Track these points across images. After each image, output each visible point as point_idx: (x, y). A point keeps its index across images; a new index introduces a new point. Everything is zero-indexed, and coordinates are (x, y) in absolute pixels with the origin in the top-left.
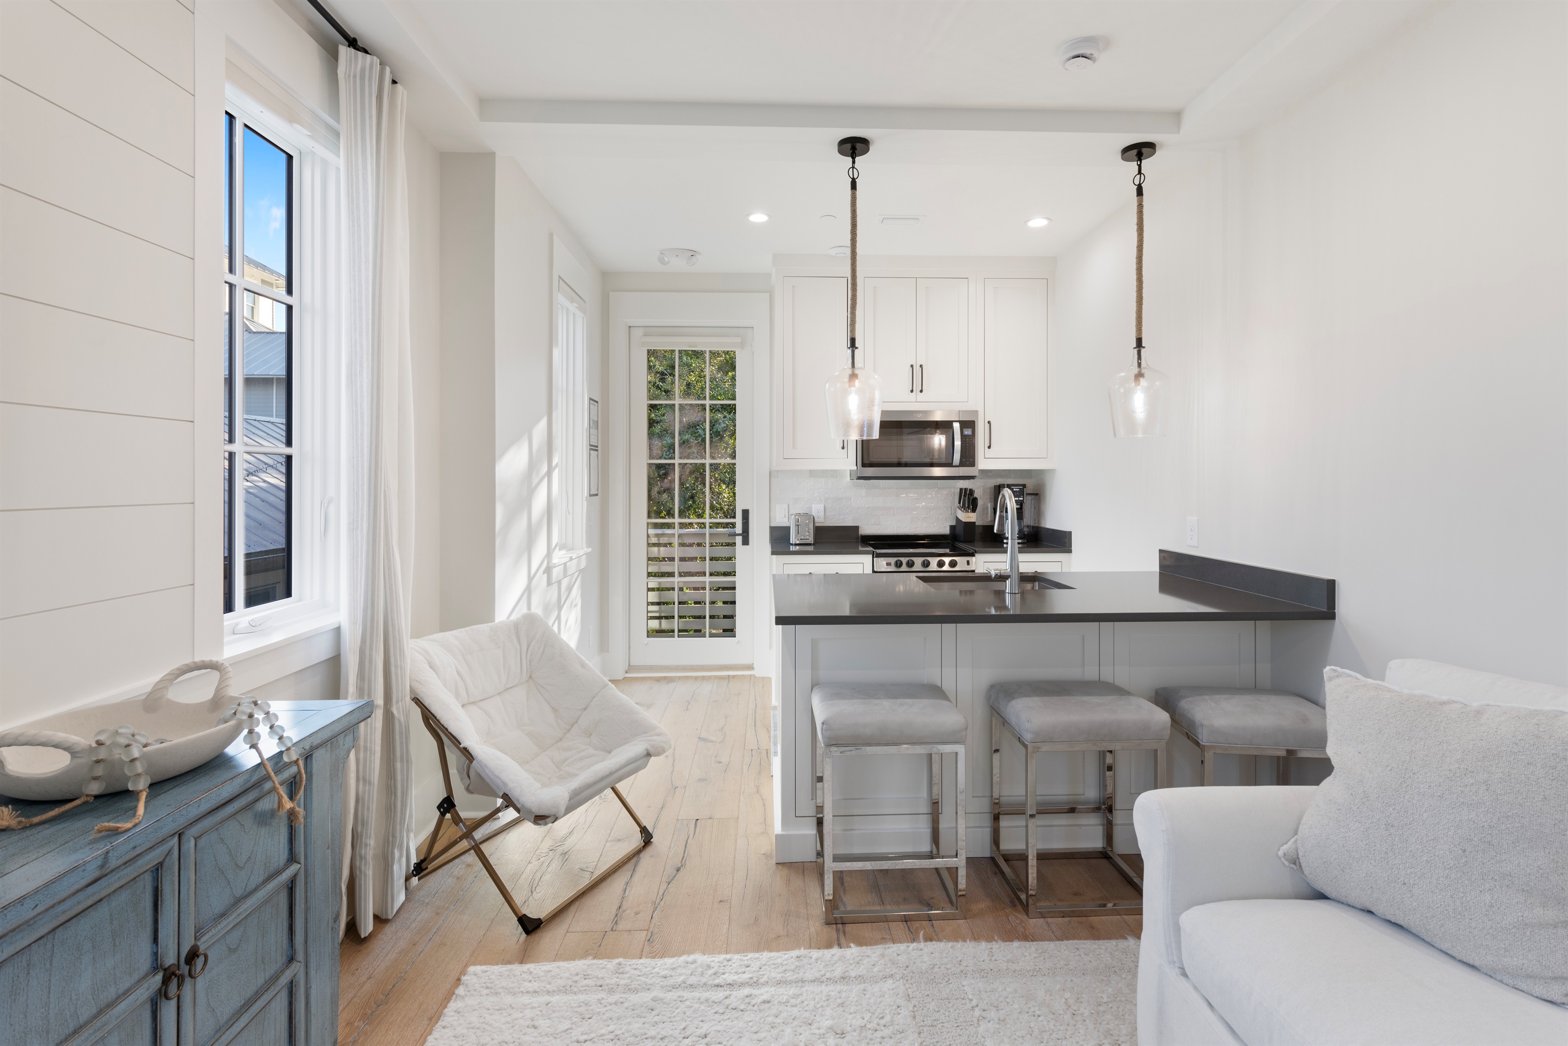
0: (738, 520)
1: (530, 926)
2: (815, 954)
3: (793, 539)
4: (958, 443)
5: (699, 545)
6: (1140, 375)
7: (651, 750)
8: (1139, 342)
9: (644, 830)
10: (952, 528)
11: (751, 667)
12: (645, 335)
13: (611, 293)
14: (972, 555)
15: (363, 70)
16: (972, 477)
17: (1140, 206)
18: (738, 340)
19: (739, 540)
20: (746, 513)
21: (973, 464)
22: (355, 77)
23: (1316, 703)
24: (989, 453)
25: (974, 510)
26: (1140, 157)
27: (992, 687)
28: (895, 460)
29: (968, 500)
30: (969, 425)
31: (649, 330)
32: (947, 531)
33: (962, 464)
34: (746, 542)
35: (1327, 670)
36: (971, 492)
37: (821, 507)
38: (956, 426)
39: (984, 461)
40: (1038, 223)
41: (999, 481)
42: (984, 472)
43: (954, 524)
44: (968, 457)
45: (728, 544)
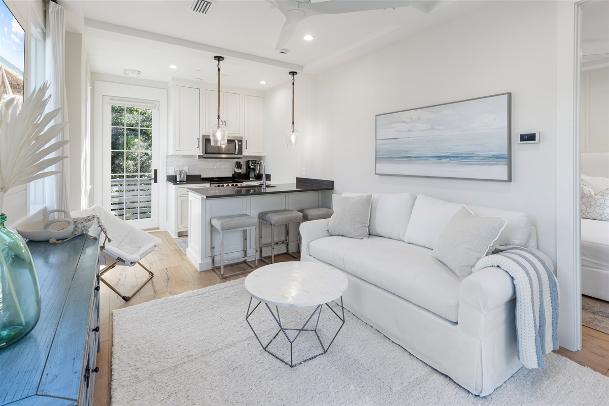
0: (153, 174)
1: (126, 299)
2: (222, 284)
3: (178, 179)
4: (237, 147)
5: (135, 185)
6: (293, 131)
7: (156, 245)
8: (293, 122)
9: (150, 272)
10: (233, 174)
11: (158, 228)
12: (110, 100)
13: (95, 81)
14: (242, 182)
15: (58, 11)
16: (241, 158)
17: (293, 87)
18: (153, 105)
19: (153, 181)
20: (156, 171)
21: (241, 154)
22: (55, 12)
23: (330, 208)
24: (246, 150)
25: (241, 169)
26: (293, 75)
27: (260, 214)
28: (217, 152)
29: (239, 165)
30: (240, 141)
31: (112, 98)
32: (231, 176)
33: (238, 154)
34: (156, 181)
35: (333, 195)
36: (240, 163)
37: (187, 168)
38: (236, 141)
39: (245, 153)
40: (263, 82)
41: (248, 159)
42: (244, 156)
43: (233, 173)
44: (240, 152)
45: (148, 184)
